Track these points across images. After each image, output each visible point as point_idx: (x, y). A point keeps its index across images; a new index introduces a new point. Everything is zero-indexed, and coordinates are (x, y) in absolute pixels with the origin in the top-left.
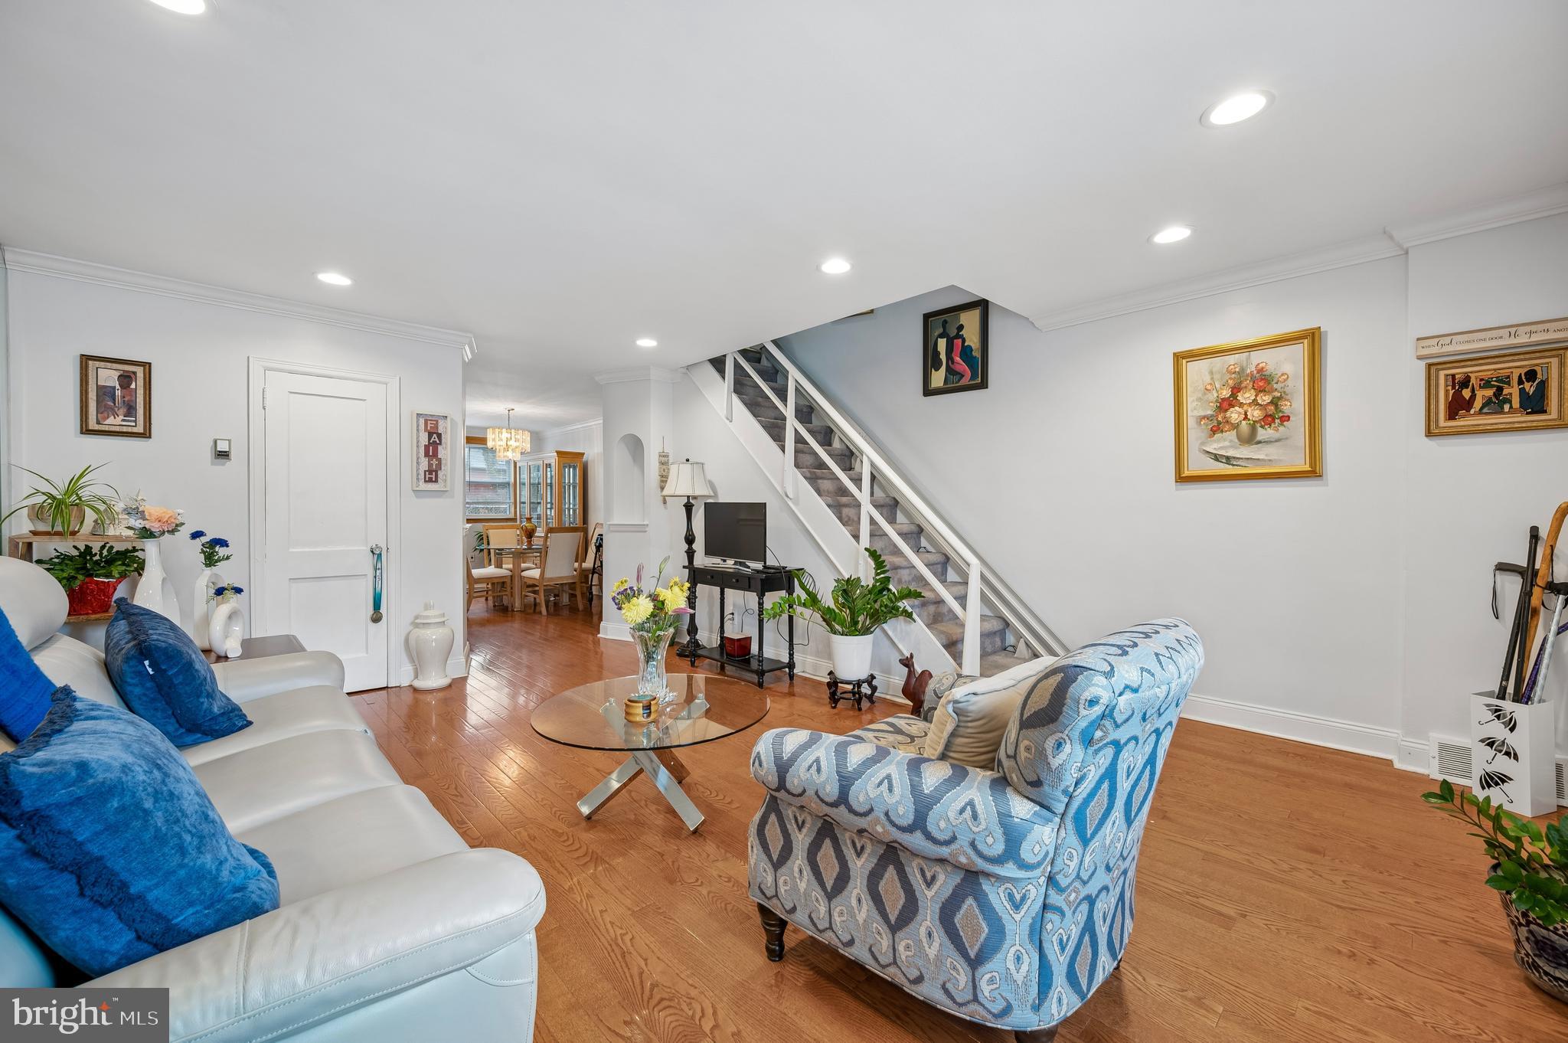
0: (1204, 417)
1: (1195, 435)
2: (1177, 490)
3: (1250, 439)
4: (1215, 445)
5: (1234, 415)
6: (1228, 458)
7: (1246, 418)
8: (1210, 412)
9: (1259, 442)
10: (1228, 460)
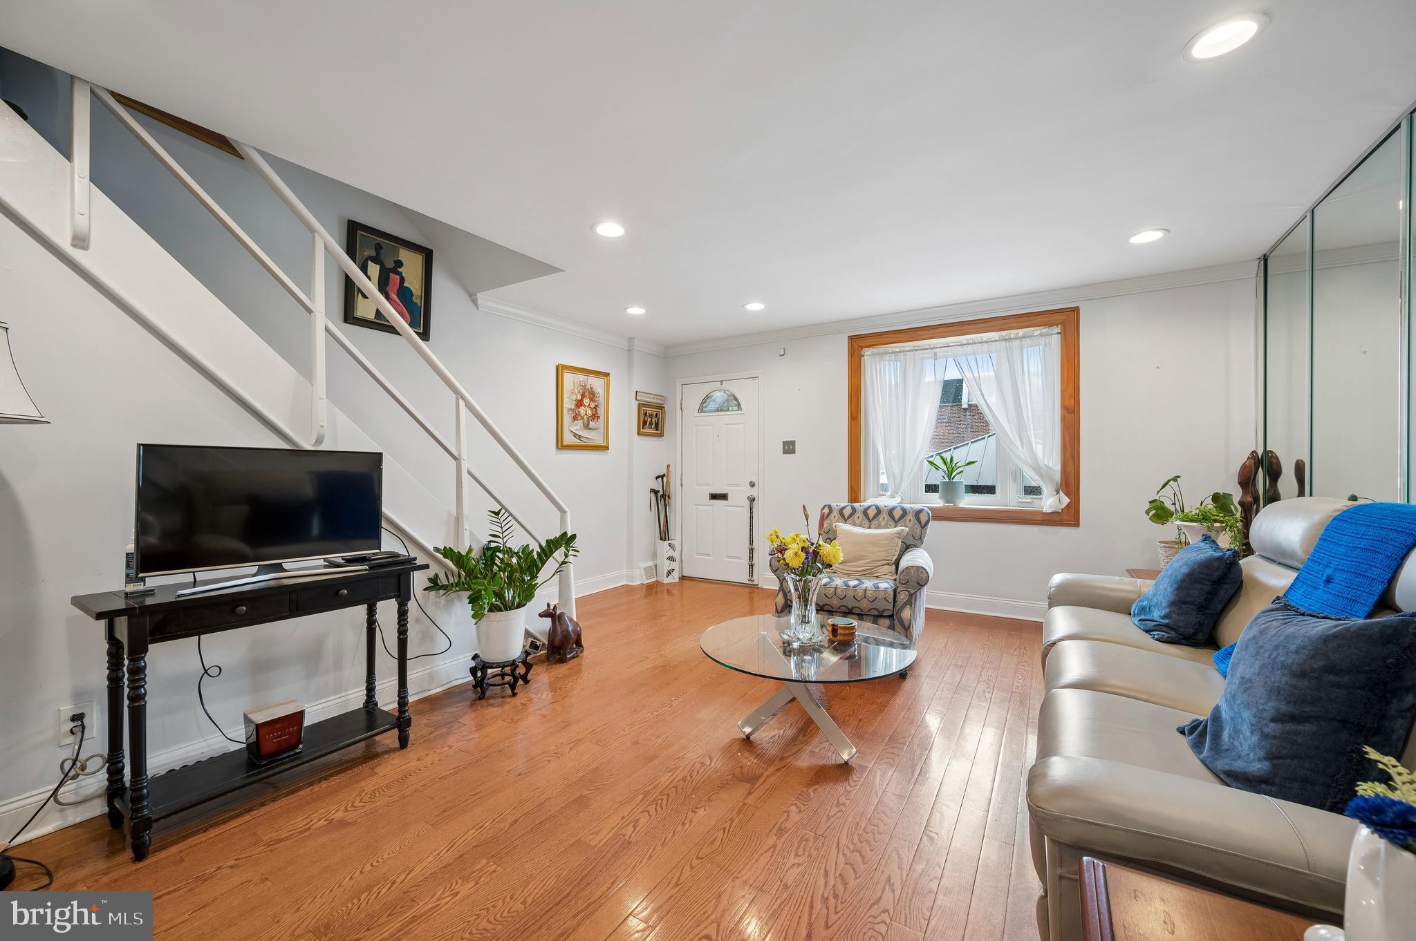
0: (571, 409)
1: (567, 419)
2: (557, 453)
3: (587, 427)
4: (575, 428)
5: (582, 410)
6: (579, 436)
7: (586, 414)
8: (573, 407)
9: (590, 429)
10: (579, 437)
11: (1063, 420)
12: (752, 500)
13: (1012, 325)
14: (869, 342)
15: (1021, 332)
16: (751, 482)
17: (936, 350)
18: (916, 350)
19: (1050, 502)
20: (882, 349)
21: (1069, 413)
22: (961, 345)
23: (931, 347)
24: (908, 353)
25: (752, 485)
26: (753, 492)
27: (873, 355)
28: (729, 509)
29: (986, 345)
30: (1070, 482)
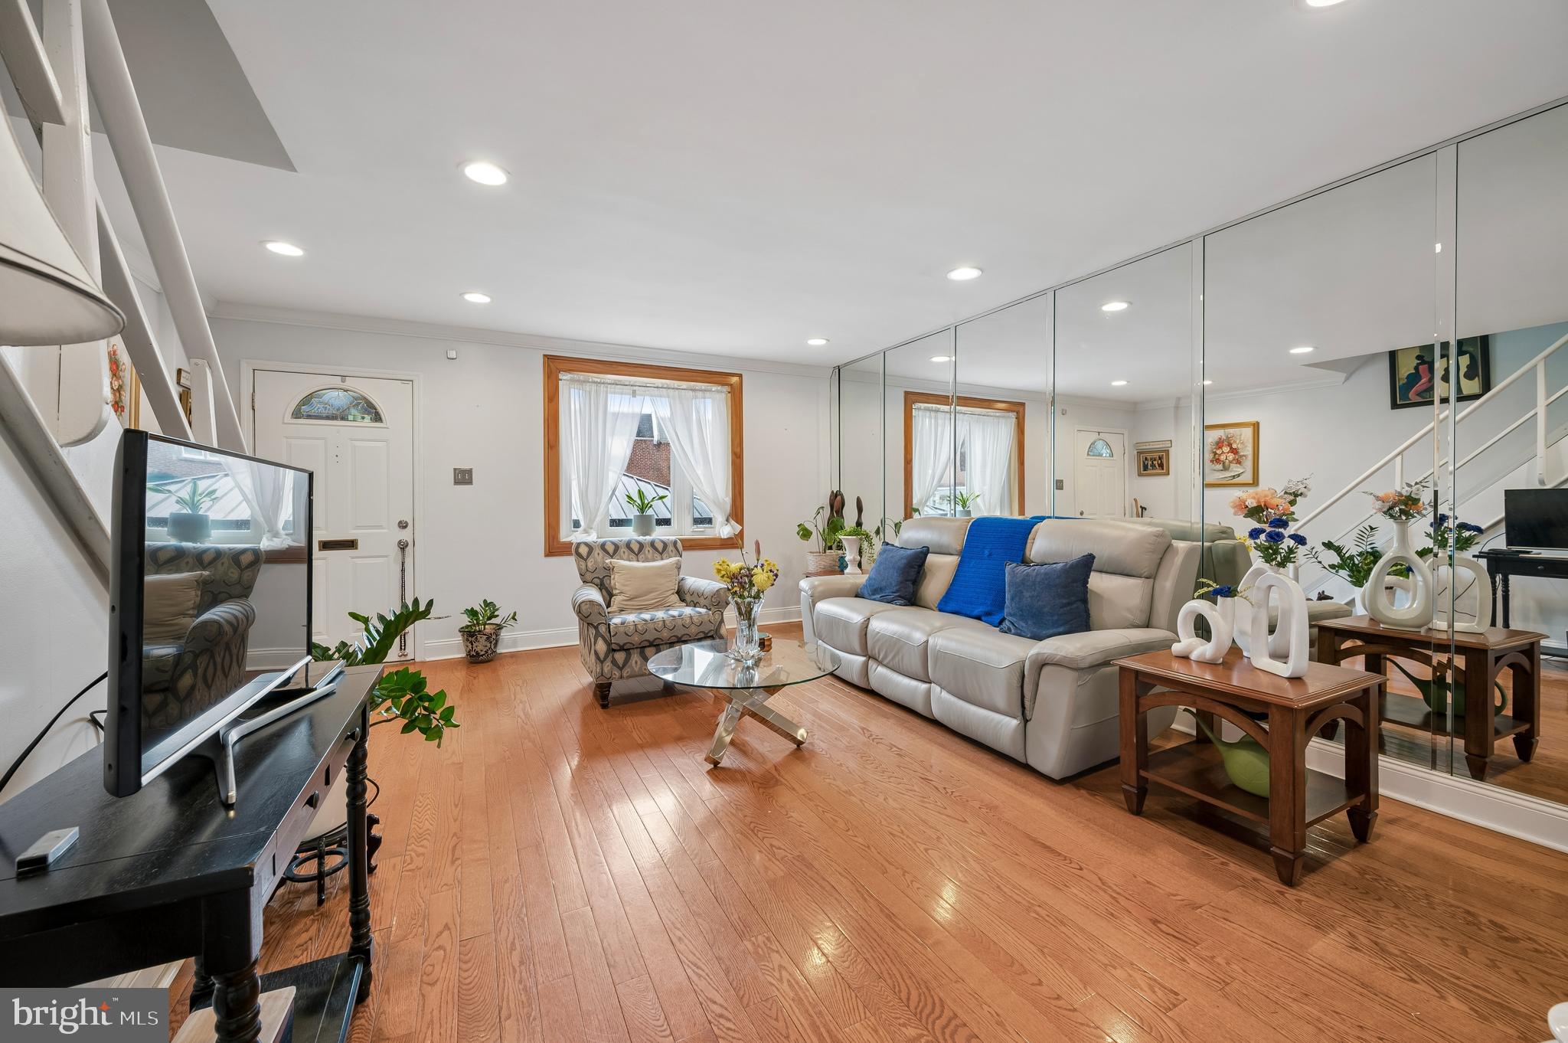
11: (733, 463)
12: (403, 546)
13: (699, 379)
14: (568, 365)
15: (703, 386)
16: (400, 522)
17: (635, 388)
18: (617, 384)
19: (724, 530)
20: (582, 376)
21: (737, 458)
22: (657, 387)
23: (631, 383)
24: (609, 386)
25: (403, 525)
26: (405, 535)
27: (572, 381)
28: (359, 561)
29: (677, 391)
30: (736, 514)
